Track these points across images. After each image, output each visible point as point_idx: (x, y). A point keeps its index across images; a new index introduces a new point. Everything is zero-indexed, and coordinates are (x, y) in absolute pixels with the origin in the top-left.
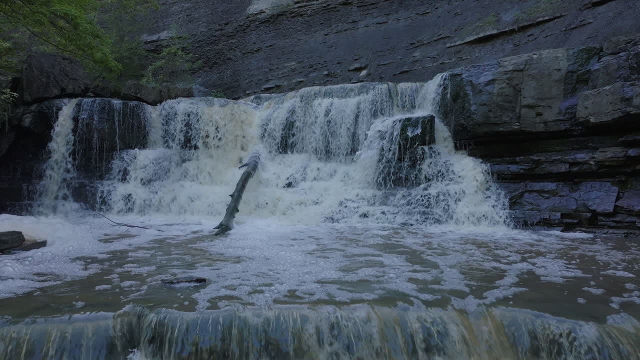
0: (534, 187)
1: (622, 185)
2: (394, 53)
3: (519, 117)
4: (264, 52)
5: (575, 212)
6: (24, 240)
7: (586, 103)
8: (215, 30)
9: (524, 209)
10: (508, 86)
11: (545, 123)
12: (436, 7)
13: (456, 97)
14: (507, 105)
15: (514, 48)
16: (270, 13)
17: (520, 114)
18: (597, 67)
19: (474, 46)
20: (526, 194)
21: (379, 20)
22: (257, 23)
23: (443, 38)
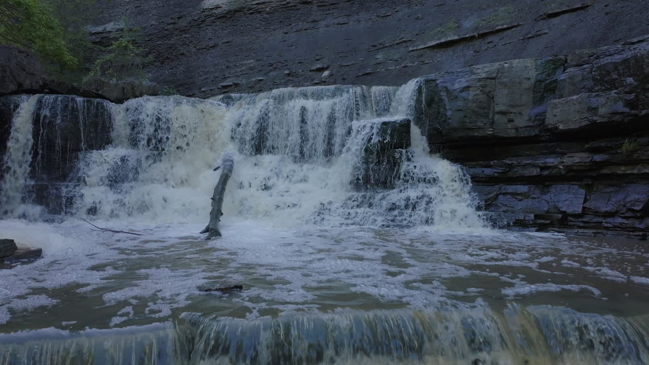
0: (507, 190)
1: (589, 188)
2: (356, 55)
3: (493, 123)
4: (221, 49)
5: (547, 213)
6: (16, 248)
7: (555, 111)
8: (167, 24)
9: (500, 210)
10: (481, 93)
11: (517, 129)
12: (396, 10)
13: (430, 102)
14: (481, 111)
15: (474, 55)
16: (227, 9)
17: (493, 119)
18: (563, 77)
19: (436, 51)
20: (501, 197)
21: (341, 20)
22: (213, 18)
23: (405, 42)
